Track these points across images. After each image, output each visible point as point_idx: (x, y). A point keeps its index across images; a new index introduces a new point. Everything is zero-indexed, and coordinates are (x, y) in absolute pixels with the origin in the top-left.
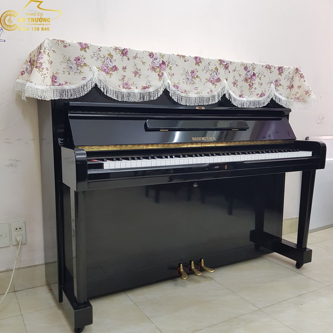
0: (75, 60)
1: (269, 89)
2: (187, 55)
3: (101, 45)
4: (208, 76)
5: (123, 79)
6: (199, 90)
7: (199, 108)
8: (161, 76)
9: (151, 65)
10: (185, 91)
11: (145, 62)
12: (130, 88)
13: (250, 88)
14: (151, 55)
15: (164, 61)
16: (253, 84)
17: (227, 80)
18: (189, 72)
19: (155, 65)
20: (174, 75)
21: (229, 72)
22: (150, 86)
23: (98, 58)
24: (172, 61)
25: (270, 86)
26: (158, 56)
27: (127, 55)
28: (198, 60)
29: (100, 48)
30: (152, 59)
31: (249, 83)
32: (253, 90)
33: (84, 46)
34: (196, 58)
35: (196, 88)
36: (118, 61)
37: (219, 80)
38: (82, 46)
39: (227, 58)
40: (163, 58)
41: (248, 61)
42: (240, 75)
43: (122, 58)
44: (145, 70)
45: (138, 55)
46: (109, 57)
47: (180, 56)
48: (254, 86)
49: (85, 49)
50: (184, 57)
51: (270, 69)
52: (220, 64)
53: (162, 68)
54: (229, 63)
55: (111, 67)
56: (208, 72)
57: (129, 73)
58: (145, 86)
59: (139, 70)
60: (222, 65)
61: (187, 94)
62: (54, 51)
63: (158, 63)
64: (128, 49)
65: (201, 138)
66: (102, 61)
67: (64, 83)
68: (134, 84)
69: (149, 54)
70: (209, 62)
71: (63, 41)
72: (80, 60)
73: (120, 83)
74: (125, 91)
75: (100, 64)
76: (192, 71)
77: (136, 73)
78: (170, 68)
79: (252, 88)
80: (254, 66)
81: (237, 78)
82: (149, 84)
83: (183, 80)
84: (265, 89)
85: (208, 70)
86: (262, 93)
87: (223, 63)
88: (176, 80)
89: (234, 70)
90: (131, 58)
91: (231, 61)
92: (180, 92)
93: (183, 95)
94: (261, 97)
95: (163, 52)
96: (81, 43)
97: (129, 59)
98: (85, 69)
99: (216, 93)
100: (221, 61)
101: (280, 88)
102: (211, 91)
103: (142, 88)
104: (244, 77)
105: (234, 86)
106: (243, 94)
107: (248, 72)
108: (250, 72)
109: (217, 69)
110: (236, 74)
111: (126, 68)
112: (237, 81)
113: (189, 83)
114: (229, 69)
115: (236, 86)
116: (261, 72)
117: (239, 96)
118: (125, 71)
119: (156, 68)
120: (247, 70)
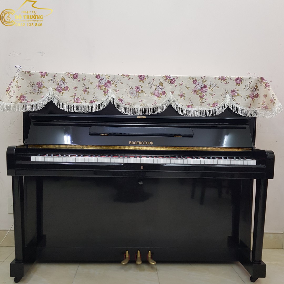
0: (37, 84)
1: (223, 99)
2: (131, 74)
3: (57, 72)
4: (153, 90)
5: (74, 96)
6: (143, 102)
7: (140, 117)
8: (106, 92)
9: (97, 84)
10: (129, 104)
11: (92, 83)
12: (80, 102)
13: (201, 99)
14: (98, 77)
15: (109, 81)
16: (204, 95)
17: (173, 93)
18: (134, 88)
19: (101, 84)
20: (118, 91)
21: (176, 86)
22: (96, 100)
23: (54, 82)
24: (117, 80)
25: (226, 96)
26: (104, 77)
27: (78, 78)
28: (142, 78)
29: (55, 74)
30: (98, 79)
31: (199, 95)
32: (204, 100)
33: (44, 74)
34: (140, 76)
35: (141, 101)
36: (70, 83)
37: (164, 93)
38: (42, 74)
39: (172, 74)
40: (109, 78)
41: (198, 75)
42: (188, 88)
43: (73, 80)
44: (93, 88)
45: (86, 78)
46: (62, 80)
47: (125, 76)
48: (205, 97)
49: (44, 76)
50: (128, 76)
51: (225, 81)
52: (166, 79)
53: (107, 86)
54: (176, 78)
55: (63, 87)
56: (152, 87)
57: (79, 92)
58: (92, 100)
59: (88, 88)
60: (167, 81)
61: (130, 105)
62: (23, 79)
63: (103, 83)
64: (78, 73)
65: (139, 142)
66: (57, 84)
67: (31, 101)
68: (84, 99)
69: (96, 76)
70: (154, 79)
71: (29, 72)
72: (41, 84)
73: (72, 99)
74: (75, 104)
75: (55, 86)
76: (136, 87)
77: (85, 91)
78: (116, 86)
79: (203, 99)
80: (204, 79)
81: (185, 90)
82: (95, 99)
83: (127, 95)
84: (218, 100)
85: (153, 86)
86: (214, 103)
87: (169, 79)
88: (120, 95)
89: (180, 83)
90: (81, 80)
91: (177, 76)
92: (124, 104)
93: (128, 106)
94: (213, 107)
95: (109, 74)
96: (42, 72)
97: (79, 81)
98: (44, 90)
99: (160, 105)
100: (167, 78)
101: (238, 98)
102: (155, 102)
103: (90, 102)
104: (193, 89)
105: (181, 98)
106: (193, 105)
107: (197, 84)
108: (200, 85)
109: (161, 84)
110: (183, 87)
111: (77, 88)
112: (184, 93)
113: (134, 97)
114: (175, 83)
115: (183, 97)
116: (213, 84)
117: (187, 106)
118: (76, 90)
119: (102, 86)
120: (196, 83)
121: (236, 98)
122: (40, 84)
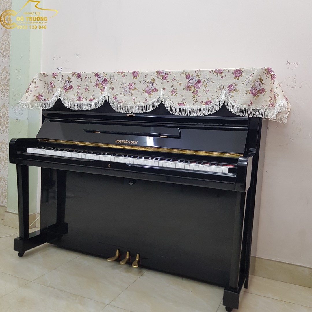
0: (50, 84)
1: (219, 95)
2: (125, 71)
3: (65, 73)
4: (145, 87)
5: (77, 94)
6: (136, 100)
7: (130, 115)
8: (102, 90)
9: (96, 82)
10: (122, 101)
12: (82, 100)
13: (194, 96)
14: (97, 75)
15: (106, 79)
16: (197, 91)
17: (164, 89)
18: (127, 85)
19: (99, 83)
20: (114, 88)
21: (168, 82)
23: (62, 81)
24: (112, 77)
25: (221, 92)
26: (102, 75)
27: (81, 77)
28: (135, 75)
29: (63, 74)
30: (97, 78)
31: (193, 91)
32: (197, 97)
33: (55, 75)
34: (134, 72)
35: (134, 99)
36: (74, 82)
37: (155, 90)
38: (53, 75)
39: (165, 69)
40: (106, 76)
41: (191, 68)
42: (180, 84)
43: (77, 79)
44: (92, 87)
45: (87, 76)
46: (68, 80)
47: (120, 73)
48: (198, 94)
50: (122, 73)
51: (221, 74)
52: (158, 75)
53: (104, 84)
54: (168, 73)
55: (68, 87)
56: (145, 84)
57: (82, 90)
58: (91, 98)
60: (159, 77)
61: (123, 103)
62: (40, 80)
63: (101, 80)
64: (81, 72)
65: (124, 141)
66: (64, 83)
67: (47, 99)
68: (85, 97)
70: (146, 75)
71: (44, 73)
73: (76, 98)
74: (78, 102)
75: (62, 85)
76: (130, 84)
77: (86, 89)
78: (111, 84)
79: (197, 95)
80: (198, 73)
81: (177, 86)
82: (94, 97)
83: (121, 92)
84: (212, 96)
85: (145, 82)
86: (207, 100)
87: (161, 74)
88: (115, 92)
89: (172, 79)
90: (83, 79)
91: (170, 71)
92: (118, 102)
93: (121, 104)
94: (206, 104)
95: (106, 72)
96: (53, 73)
97: (81, 80)
98: (54, 89)
99: (150, 102)
100: (159, 73)
101: (235, 94)
102: (146, 100)
103: (89, 100)
104: (186, 85)
105: (172, 95)
106: (186, 102)
107: (190, 79)
108: (194, 80)
109: (153, 80)
110: (175, 83)
111: (80, 86)
112: (176, 90)
113: (127, 94)
114: (167, 79)
115: (175, 94)
116: (207, 78)
117: (178, 104)
118: (79, 89)
119: (99, 84)
120: (189, 77)
121: (233, 95)
122: (52, 84)
